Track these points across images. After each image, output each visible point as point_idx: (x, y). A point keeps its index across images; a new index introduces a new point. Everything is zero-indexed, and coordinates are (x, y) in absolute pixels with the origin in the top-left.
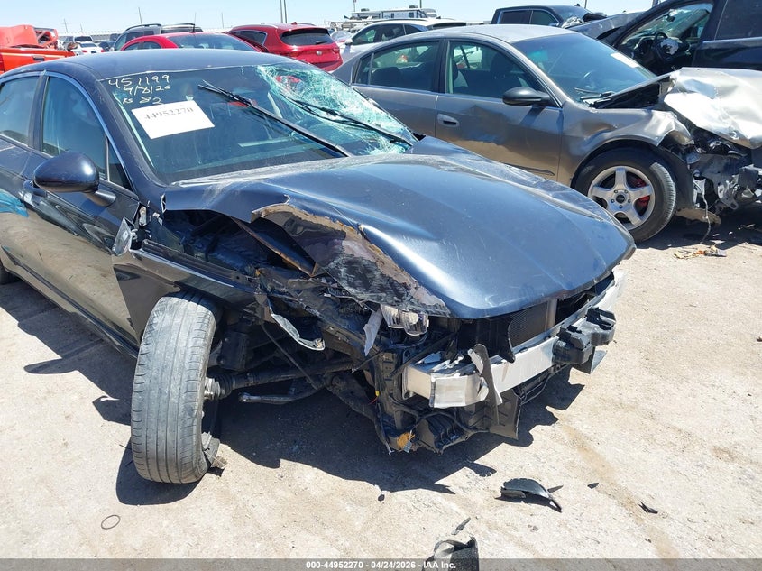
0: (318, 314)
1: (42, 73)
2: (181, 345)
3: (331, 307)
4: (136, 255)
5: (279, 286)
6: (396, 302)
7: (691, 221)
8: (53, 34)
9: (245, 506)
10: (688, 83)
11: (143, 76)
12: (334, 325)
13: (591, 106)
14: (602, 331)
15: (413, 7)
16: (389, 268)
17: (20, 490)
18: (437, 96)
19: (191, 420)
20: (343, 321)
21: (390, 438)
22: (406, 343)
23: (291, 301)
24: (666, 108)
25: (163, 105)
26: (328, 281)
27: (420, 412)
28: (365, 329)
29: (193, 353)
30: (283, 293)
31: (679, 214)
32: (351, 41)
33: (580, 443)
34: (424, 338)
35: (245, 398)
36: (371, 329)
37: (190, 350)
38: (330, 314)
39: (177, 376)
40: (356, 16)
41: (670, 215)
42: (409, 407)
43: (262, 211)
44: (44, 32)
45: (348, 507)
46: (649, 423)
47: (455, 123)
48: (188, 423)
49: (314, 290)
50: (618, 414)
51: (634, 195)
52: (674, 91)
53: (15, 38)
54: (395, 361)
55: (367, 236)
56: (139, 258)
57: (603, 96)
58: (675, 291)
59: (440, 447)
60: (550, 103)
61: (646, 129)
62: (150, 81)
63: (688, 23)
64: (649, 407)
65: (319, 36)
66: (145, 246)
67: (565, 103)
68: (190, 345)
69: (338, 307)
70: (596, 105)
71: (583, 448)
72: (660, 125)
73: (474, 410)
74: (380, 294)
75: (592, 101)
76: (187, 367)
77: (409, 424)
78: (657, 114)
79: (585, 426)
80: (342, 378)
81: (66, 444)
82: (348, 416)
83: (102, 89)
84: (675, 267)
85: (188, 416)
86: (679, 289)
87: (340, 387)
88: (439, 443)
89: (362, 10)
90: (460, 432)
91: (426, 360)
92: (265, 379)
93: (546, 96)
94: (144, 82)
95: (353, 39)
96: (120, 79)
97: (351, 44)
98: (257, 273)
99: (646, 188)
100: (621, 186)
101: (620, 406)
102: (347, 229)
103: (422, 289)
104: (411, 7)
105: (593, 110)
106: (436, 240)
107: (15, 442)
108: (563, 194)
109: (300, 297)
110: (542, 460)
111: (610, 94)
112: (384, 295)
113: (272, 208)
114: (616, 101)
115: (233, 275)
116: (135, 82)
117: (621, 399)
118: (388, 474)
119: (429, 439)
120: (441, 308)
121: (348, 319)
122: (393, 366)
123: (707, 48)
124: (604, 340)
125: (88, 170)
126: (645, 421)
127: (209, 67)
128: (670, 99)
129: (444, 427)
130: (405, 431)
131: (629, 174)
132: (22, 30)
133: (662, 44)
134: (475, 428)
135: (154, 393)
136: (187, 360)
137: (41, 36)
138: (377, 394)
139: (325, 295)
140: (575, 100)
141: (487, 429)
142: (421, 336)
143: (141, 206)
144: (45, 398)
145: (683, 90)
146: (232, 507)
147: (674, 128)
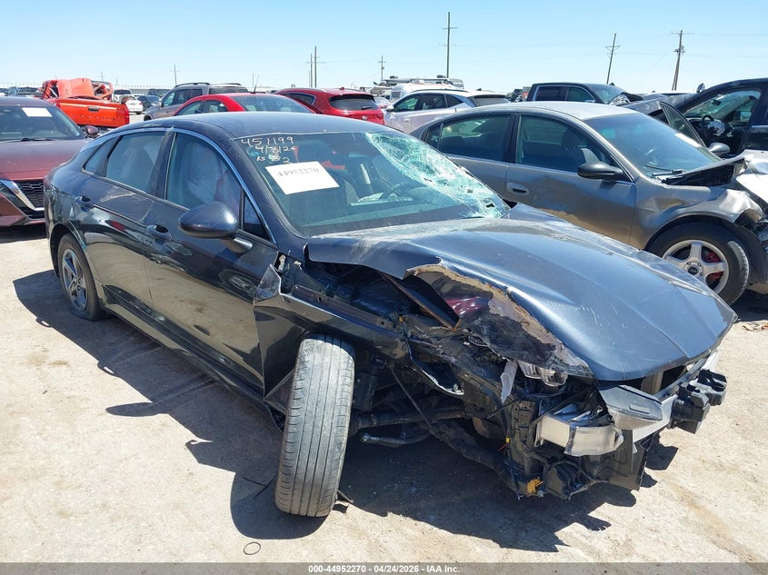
0: (453, 360)
1: (169, 130)
2: (333, 381)
3: (468, 355)
4: (285, 298)
5: (420, 332)
6: (539, 360)
7: (762, 295)
8: (107, 87)
9: (377, 541)
10: (760, 165)
11: (271, 137)
12: (470, 372)
13: (663, 181)
14: (715, 392)
15: (441, 77)
16: (535, 329)
17: (158, 514)
18: (507, 165)
19: (339, 454)
20: (480, 369)
21: (520, 483)
22: (543, 393)
23: (429, 347)
24: (739, 187)
25: (292, 165)
26: (470, 331)
27: (548, 460)
28: (501, 377)
29: (343, 391)
30: (422, 340)
31: (750, 288)
32: (393, 108)
33: (689, 499)
34: (563, 389)
35: (366, 438)
36: (508, 377)
37: (340, 388)
38: (466, 361)
39: (329, 411)
40: (385, 82)
41: (743, 289)
42: (539, 454)
43: (416, 270)
44: (100, 85)
45: (477, 548)
46: (752, 484)
47: (525, 192)
48: (337, 457)
49: (454, 338)
50: (721, 475)
51: (708, 269)
52: (747, 172)
53: (73, 90)
54: (532, 409)
55: (514, 298)
56: (287, 300)
57: (675, 173)
58: (751, 361)
59: (568, 494)
60: (624, 177)
61: (721, 206)
62: (277, 141)
63: (731, 107)
64: (750, 470)
65: (365, 101)
66: (295, 290)
67: (638, 179)
68: (340, 383)
69: (475, 355)
70: (668, 182)
71: (692, 504)
72: (735, 203)
73: (599, 460)
74: (522, 352)
75: (664, 178)
76: (338, 402)
77: (538, 471)
78: (731, 192)
79: (691, 485)
80: (449, 426)
81: (191, 474)
82: (456, 463)
83: (236, 146)
84: (746, 338)
85: (337, 450)
86: (755, 360)
87: (450, 434)
88: (567, 490)
89: (391, 77)
90: (584, 481)
91: (564, 411)
92: (386, 421)
93: (619, 171)
94: (272, 142)
95: (395, 106)
96: (251, 139)
97: (392, 111)
98: (401, 320)
99: (721, 264)
100: (695, 258)
101: (720, 467)
102: (494, 291)
103: (566, 350)
104: (439, 77)
105: (665, 186)
106: (575, 306)
107: (142, 469)
108: (660, 265)
109: (439, 344)
110: (657, 515)
111: (681, 172)
112: (526, 353)
113: (424, 268)
114: (688, 179)
115: (379, 320)
116: (264, 142)
117: (720, 462)
118: (510, 519)
119: (557, 485)
120: (585, 368)
121: (484, 367)
122: (529, 415)
123: (756, 132)
124: (716, 400)
125: (230, 219)
126: (748, 483)
127: (325, 131)
128: (742, 179)
129: (570, 476)
130: (532, 478)
131: (704, 248)
132: (80, 83)
133: (709, 126)
134: (598, 478)
135: (309, 427)
136: (338, 397)
137: (97, 88)
138: (508, 440)
139: (465, 343)
140: (647, 176)
141: (608, 480)
142: (560, 387)
143: (280, 255)
144: (161, 430)
145: (756, 172)
146: (365, 542)
147: (749, 207)
